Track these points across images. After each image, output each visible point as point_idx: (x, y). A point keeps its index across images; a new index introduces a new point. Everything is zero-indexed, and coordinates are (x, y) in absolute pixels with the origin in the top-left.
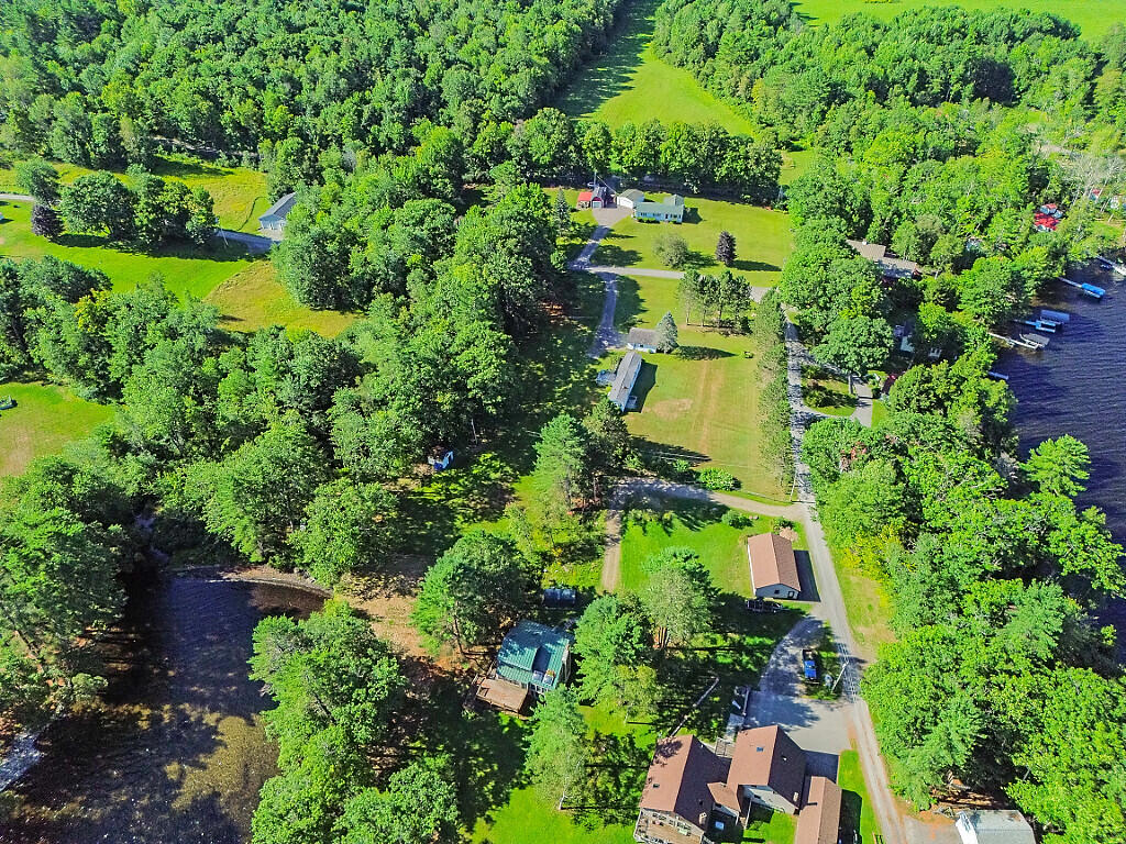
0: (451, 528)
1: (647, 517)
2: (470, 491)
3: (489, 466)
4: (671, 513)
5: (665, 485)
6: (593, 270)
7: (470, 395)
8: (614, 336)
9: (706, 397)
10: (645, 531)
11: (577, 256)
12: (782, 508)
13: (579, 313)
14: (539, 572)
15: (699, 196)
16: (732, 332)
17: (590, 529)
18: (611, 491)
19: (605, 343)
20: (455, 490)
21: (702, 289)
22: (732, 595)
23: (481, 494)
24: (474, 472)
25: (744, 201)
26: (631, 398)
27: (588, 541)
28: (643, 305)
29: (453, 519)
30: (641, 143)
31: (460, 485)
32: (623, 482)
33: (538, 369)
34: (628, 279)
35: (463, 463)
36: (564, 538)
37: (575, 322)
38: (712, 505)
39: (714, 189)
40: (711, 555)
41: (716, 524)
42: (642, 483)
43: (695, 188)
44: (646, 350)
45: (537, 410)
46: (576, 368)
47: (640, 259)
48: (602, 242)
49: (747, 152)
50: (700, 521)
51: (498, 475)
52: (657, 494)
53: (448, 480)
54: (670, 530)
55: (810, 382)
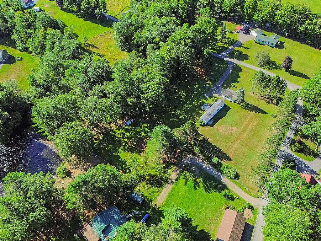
0: (117, 150)
1: (189, 177)
2: (131, 137)
3: (144, 130)
4: (201, 179)
5: (206, 165)
6: (226, 59)
7: (141, 101)
8: (219, 90)
9: (245, 130)
10: (186, 183)
11: (223, 52)
12: (252, 198)
13: (211, 76)
14: (136, 184)
15: (288, 37)
16: (272, 103)
17: (165, 172)
18: (182, 158)
19: (215, 92)
20: (127, 135)
21: (263, 81)
22: (207, 233)
23: (134, 140)
24: (137, 130)
25: (308, 44)
26: (211, 120)
27: (161, 178)
28: (239, 79)
29: (119, 147)
30: (269, 9)
31: (130, 134)
32: (189, 156)
33: (183, 95)
34: (238, 66)
35: (135, 125)
36: (153, 172)
37: (207, 79)
38: (220, 183)
39: (295, 35)
40: (208, 208)
41: (218, 193)
42: (196, 160)
43: (287, 34)
44: (229, 100)
45: (173, 112)
46: (197, 99)
47: (248, 59)
48: (236, 48)
49: (317, 22)
50: (211, 189)
51: (145, 135)
52: (200, 168)
53: (127, 130)
54: (197, 187)
55: (298, 138)
